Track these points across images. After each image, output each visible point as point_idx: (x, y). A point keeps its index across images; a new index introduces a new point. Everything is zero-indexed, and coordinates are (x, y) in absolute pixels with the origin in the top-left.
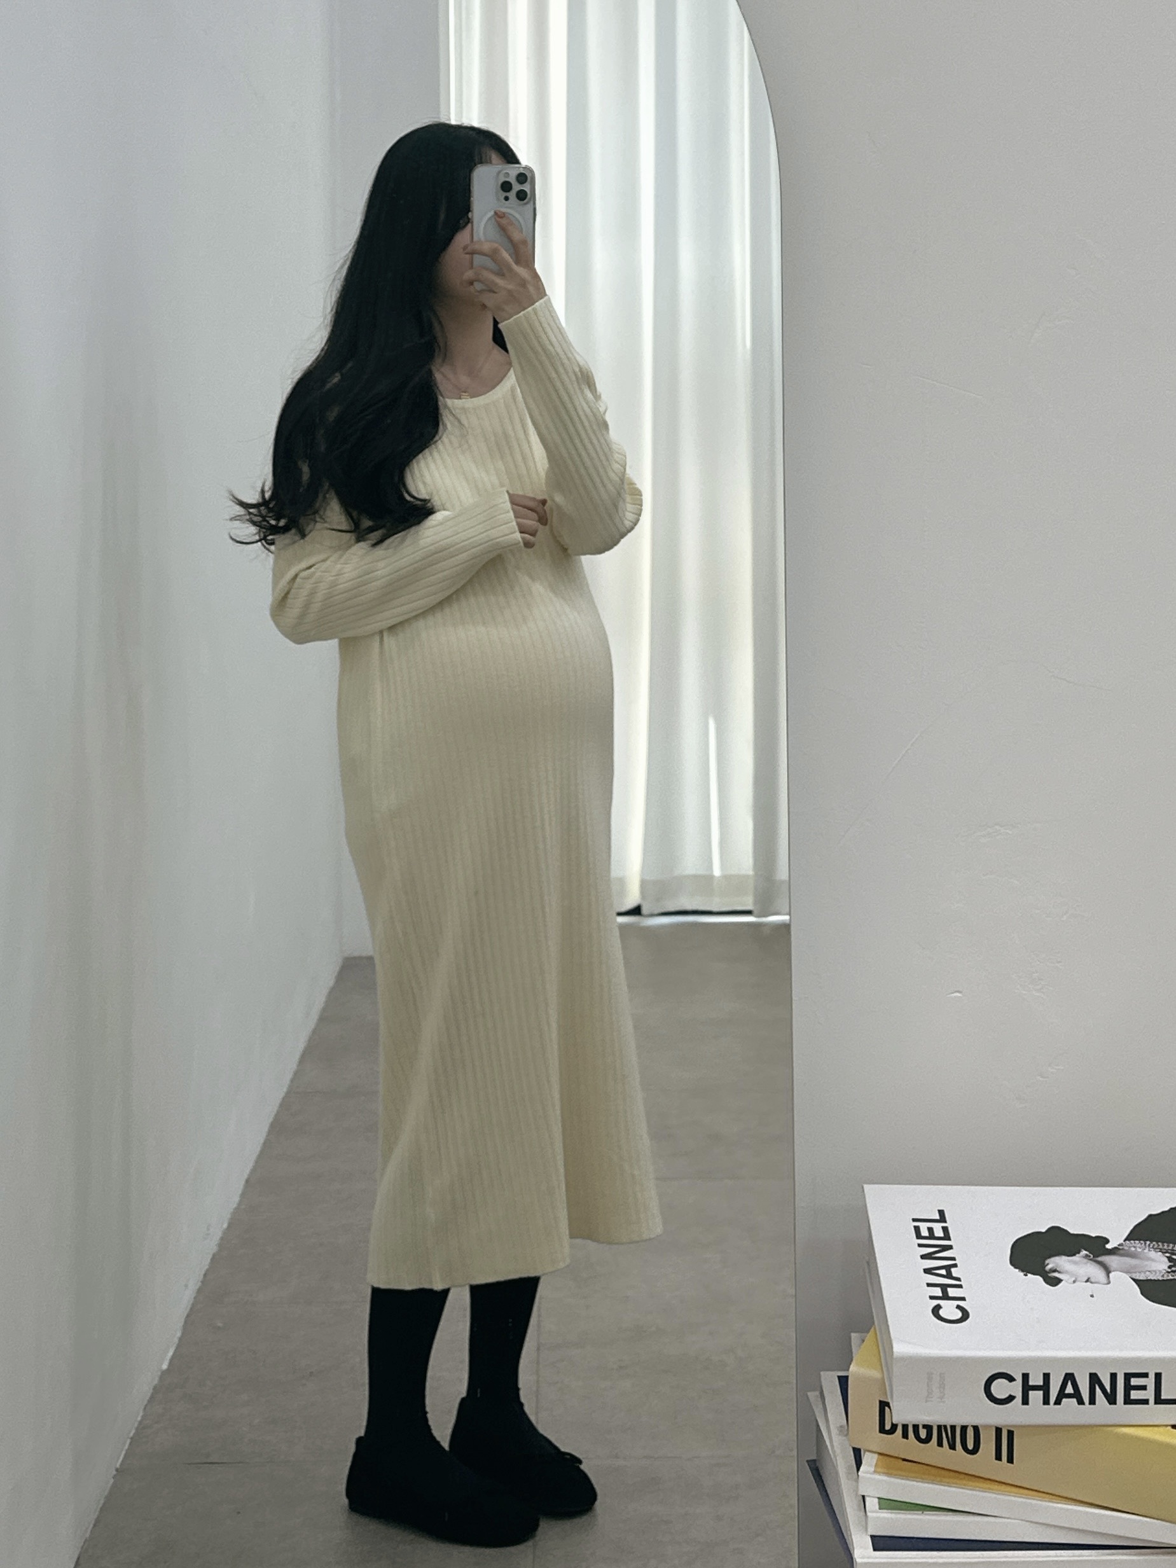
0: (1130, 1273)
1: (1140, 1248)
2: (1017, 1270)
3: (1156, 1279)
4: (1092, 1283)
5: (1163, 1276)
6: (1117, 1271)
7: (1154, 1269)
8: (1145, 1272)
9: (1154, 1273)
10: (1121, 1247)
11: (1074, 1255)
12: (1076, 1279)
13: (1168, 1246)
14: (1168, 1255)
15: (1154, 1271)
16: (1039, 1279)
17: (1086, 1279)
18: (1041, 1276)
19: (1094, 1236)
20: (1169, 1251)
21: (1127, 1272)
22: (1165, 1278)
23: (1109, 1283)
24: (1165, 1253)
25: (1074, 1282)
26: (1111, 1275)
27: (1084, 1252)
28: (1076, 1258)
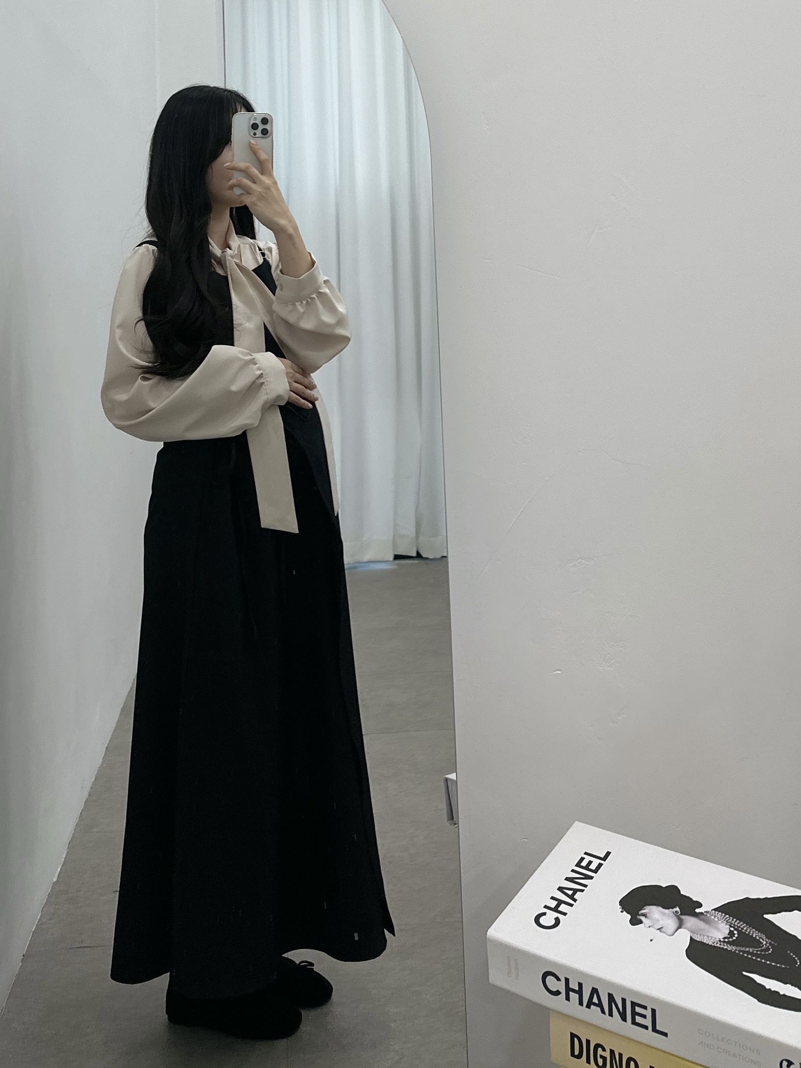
0: (694, 933)
1: (718, 918)
2: (620, 907)
3: (707, 943)
4: (661, 931)
5: (714, 943)
6: (685, 929)
7: (713, 936)
8: (704, 936)
9: (710, 938)
10: (705, 914)
11: (666, 909)
12: (653, 925)
13: (738, 923)
14: (732, 929)
15: (712, 937)
16: (629, 917)
17: (659, 927)
18: (631, 915)
19: (694, 899)
20: (736, 927)
21: (691, 932)
22: (715, 944)
23: (673, 935)
24: (731, 926)
25: (649, 927)
26: (679, 930)
27: (677, 909)
28: (667, 911)
